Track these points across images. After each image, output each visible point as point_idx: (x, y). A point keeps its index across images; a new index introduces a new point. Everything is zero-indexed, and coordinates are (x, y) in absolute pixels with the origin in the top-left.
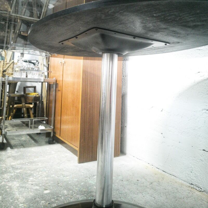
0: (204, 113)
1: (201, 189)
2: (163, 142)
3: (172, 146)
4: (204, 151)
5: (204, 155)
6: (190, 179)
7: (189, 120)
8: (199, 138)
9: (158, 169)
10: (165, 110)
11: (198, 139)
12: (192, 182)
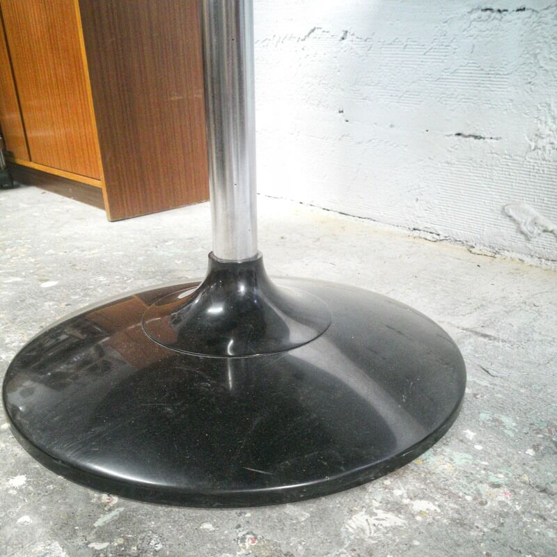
0: (474, 20)
1: (438, 235)
2: (343, 136)
3: (370, 141)
4: (460, 137)
5: (457, 147)
6: (412, 217)
7: (425, 54)
8: (448, 102)
9: (328, 210)
10: (353, 34)
11: (446, 104)
12: (417, 223)
